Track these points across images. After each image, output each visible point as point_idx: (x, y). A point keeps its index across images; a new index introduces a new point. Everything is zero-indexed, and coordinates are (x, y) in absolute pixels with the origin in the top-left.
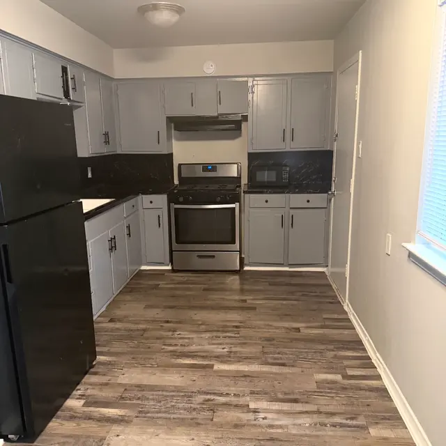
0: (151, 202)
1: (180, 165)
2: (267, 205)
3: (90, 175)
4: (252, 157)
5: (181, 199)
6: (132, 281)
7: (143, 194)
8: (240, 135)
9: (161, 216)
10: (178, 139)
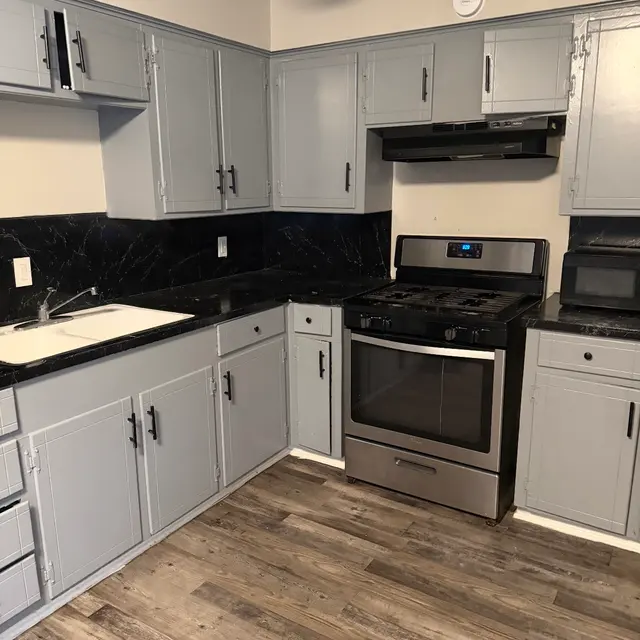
0: (309, 321)
1: (401, 238)
2: (586, 365)
3: (222, 252)
4: (581, 226)
5: (365, 323)
6: (247, 487)
7: (294, 301)
8: (553, 170)
9: (326, 354)
10: (407, 180)
